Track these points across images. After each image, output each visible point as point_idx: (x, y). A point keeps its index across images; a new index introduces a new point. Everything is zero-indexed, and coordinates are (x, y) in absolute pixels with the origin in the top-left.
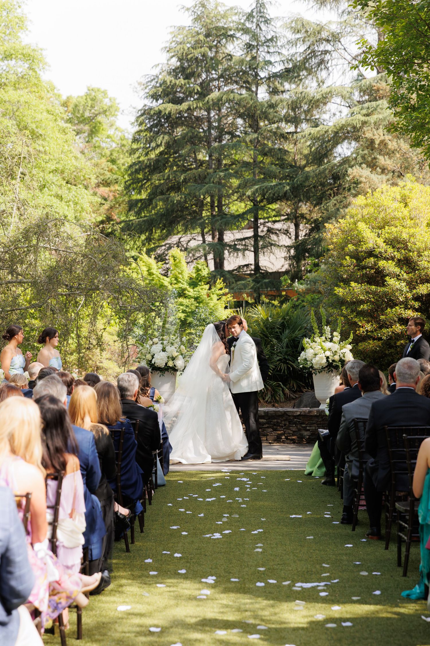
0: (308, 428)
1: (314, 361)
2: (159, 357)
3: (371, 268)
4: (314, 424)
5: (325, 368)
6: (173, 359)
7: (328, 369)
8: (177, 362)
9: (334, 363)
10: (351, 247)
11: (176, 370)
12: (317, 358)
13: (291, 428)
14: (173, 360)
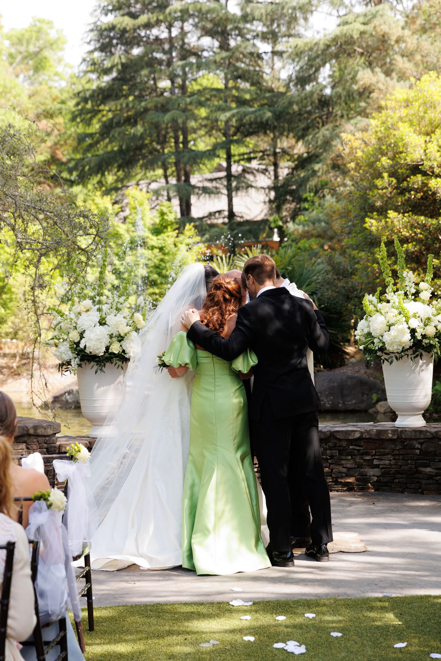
0: (376, 462)
1: (387, 338)
2: (92, 336)
3: (417, 191)
4: (387, 454)
5: (407, 350)
6: (121, 338)
7: (414, 353)
8: (127, 345)
9: (426, 341)
10: (385, 161)
11: (127, 360)
12: (394, 331)
13: (343, 462)
14: (120, 341)
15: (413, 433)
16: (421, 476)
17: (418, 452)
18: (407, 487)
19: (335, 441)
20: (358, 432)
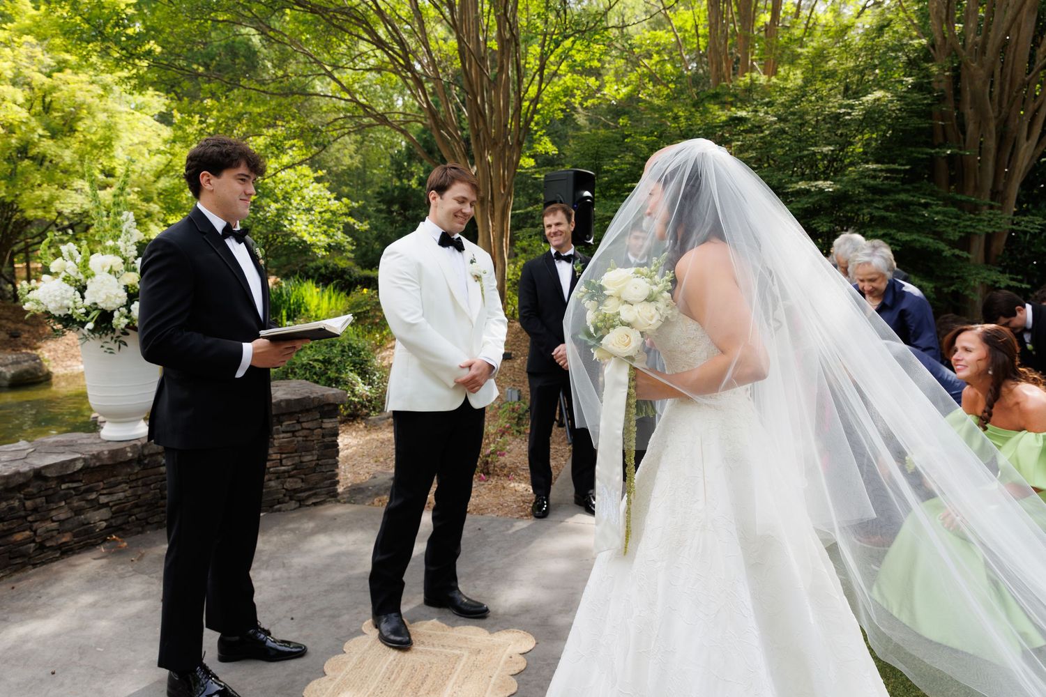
19: (39, 483)
20: (81, 461)
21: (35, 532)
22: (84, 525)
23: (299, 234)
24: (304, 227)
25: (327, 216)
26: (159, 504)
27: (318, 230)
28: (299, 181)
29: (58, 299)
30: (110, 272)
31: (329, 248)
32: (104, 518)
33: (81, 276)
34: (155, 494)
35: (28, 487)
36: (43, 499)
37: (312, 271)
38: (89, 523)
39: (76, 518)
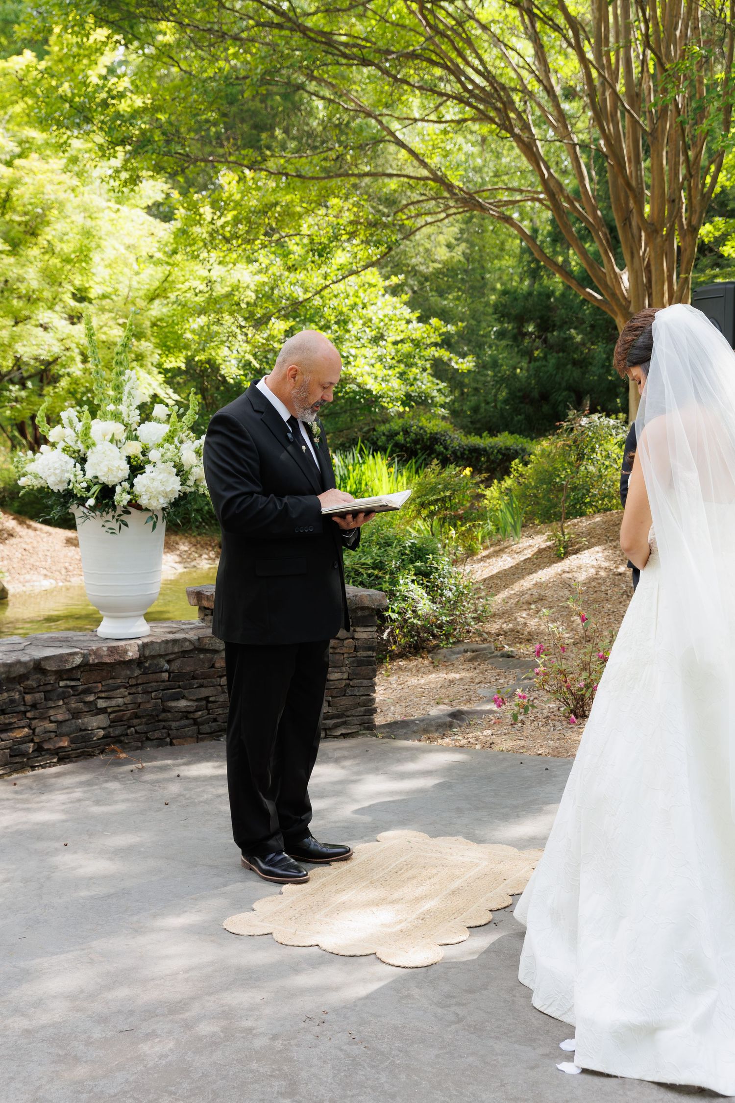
15: (163, 645)
16: (169, 715)
17: (165, 676)
18: (148, 739)
19: (39, 676)
20: (80, 656)
21: (34, 730)
22: (81, 730)
23: (359, 380)
24: (368, 369)
25: (407, 348)
26: (160, 718)
27: (390, 372)
28: (361, 293)
29: (58, 471)
30: (111, 441)
31: (408, 399)
32: (102, 726)
33: (81, 446)
34: (156, 705)
35: (28, 679)
36: (42, 695)
37: (384, 438)
38: (86, 730)
39: (73, 721)
